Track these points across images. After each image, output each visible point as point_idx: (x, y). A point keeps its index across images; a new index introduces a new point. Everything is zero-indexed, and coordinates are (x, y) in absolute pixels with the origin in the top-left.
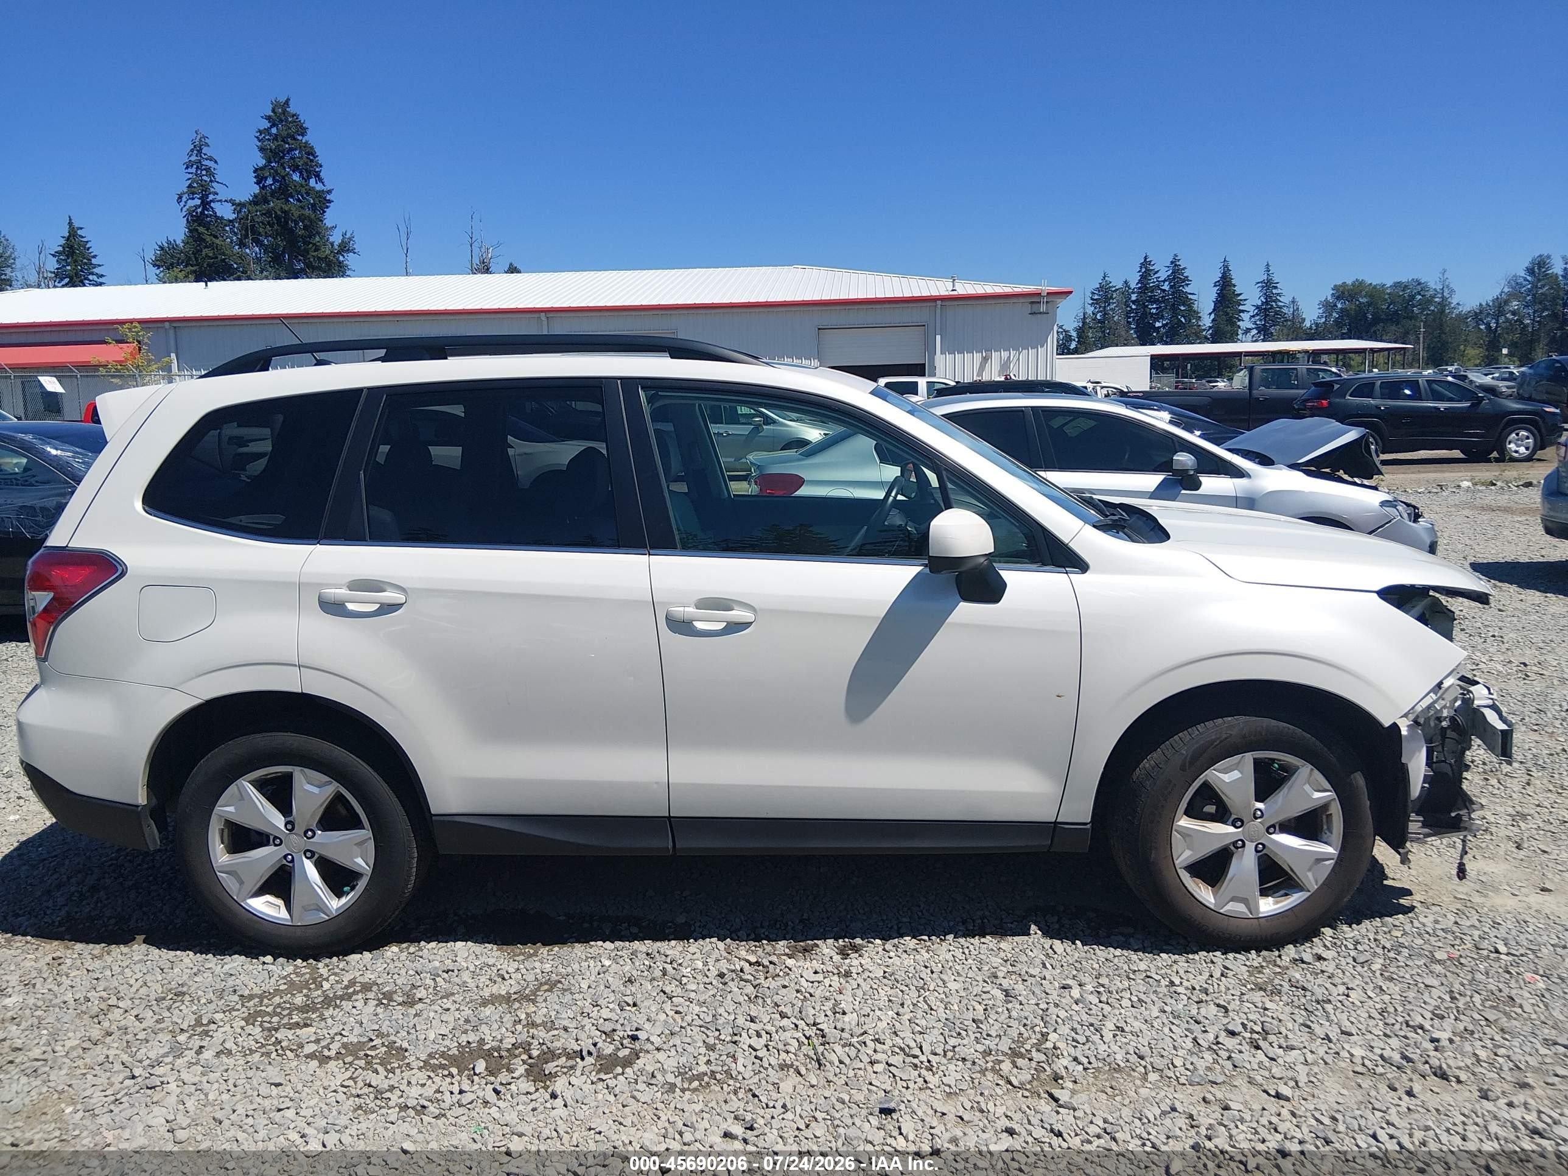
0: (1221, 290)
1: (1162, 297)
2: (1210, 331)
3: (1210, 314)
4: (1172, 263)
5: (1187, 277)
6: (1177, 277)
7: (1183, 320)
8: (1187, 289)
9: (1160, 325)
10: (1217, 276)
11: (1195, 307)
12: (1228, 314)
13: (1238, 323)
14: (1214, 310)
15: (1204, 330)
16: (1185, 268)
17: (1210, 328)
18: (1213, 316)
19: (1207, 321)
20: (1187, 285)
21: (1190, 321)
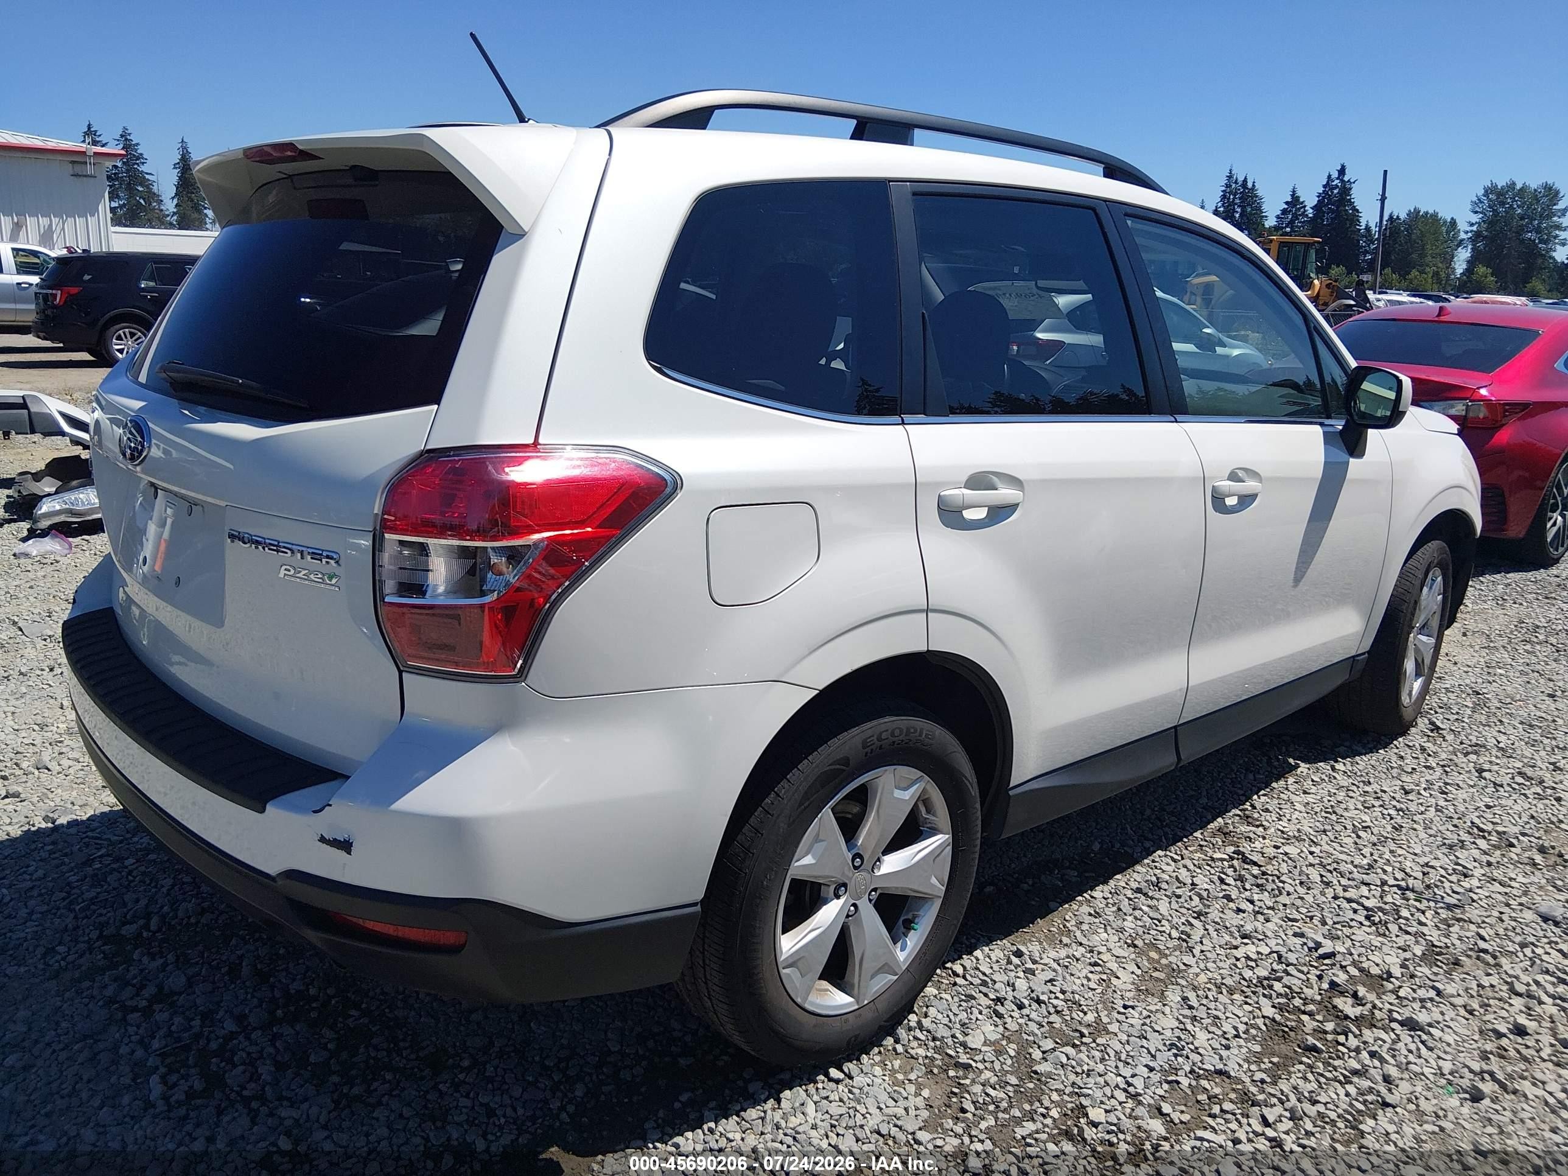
0: (182, 173)
1: (115, 174)
2: (175, 218)
3: (173, 198)
4: (122, 136)
5: (141, 154)
6: (131, 155)
7: (142, 201)
8: (142, 168)
9: (117, 205)
10: (177, 158)
11: (155, 189)
12: (192, 201)
13: (205, 211)
14: (176, 194)
15: (168, 215)
16: (138, 144)
17: (174, 214)
18: (175, 201)
19: (170, 206)
20: (143, 163)
21: (150, 204)
